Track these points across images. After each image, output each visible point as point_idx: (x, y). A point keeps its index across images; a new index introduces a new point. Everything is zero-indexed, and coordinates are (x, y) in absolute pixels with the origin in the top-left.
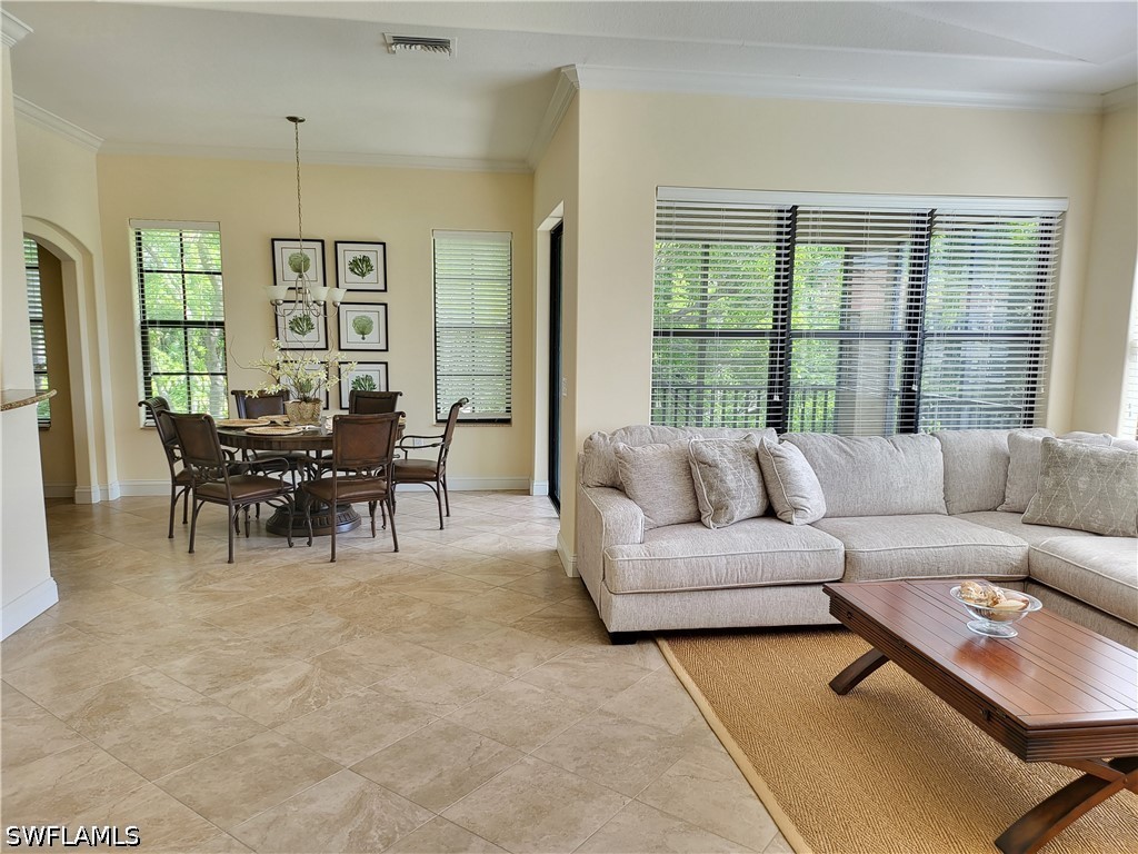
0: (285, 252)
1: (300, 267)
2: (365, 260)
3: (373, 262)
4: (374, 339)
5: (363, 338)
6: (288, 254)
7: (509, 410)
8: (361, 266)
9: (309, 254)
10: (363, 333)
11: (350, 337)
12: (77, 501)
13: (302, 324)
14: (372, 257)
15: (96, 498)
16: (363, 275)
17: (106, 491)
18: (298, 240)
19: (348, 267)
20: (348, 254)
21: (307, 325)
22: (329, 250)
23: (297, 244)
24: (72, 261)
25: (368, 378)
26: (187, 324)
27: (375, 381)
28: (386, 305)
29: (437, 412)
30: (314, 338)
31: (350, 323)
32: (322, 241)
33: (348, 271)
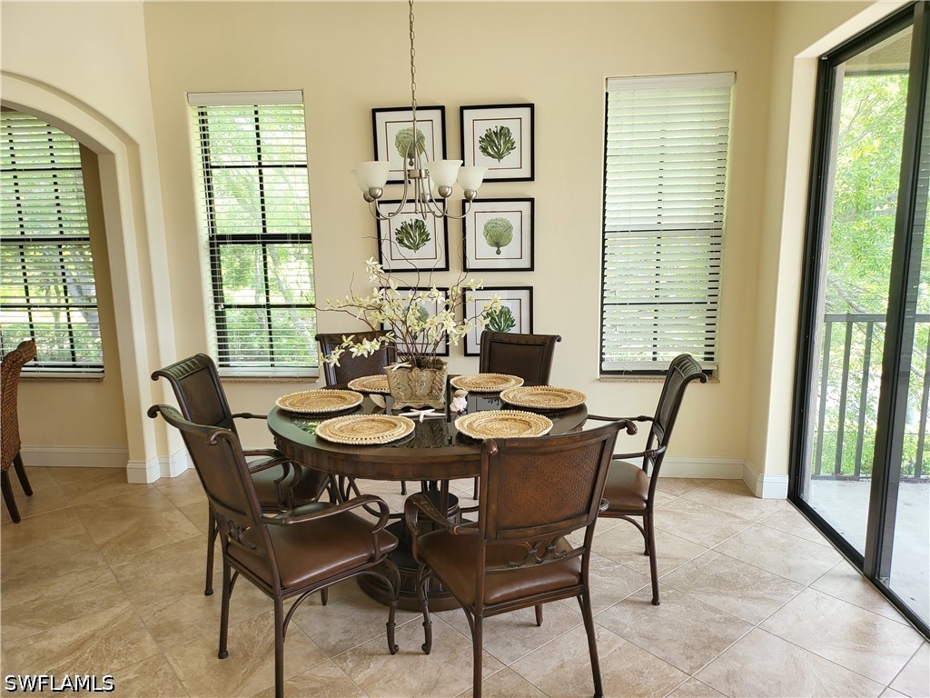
0: (392, 127)
1: (411, 148)
2: (503, 133)
3: (515, 136)
4: (513, 253)
5: (498, 252)
6: (394, 130)
7: (709, 357)
8: (496, 143)
9: (424, 128)
10: (498, 245)
11: (481, 252)
12: (130, 480)
13: (412, 235)
14: (513, 127)
15: (153, 474)
16: (499, 156)
17: (166, 465)
18: (410, 109)
19: (478, 145)
20: (479, 126)
21: (420, 235)
22: (452, 120)
23: (408, 115)
24: (110, 154)
25: (505, 313)
26: (266, 239)
27: (515, 315)
28: (532, 200)
29: (602, 360)
30: (430, 253)
31: (480, 230)
32: (442, 108)
33: (478, 151)
